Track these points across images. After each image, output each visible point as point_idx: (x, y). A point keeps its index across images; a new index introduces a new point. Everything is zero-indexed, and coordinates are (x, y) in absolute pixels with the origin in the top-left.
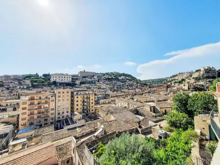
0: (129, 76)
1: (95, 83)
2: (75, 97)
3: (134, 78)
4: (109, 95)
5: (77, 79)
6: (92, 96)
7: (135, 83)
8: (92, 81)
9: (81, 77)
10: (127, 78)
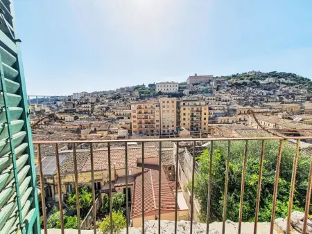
1: (211, 92)
2: (182, 109)
5: (185, 88)
6: (205, 109)
8: (207, 90)
9: (191, 85)
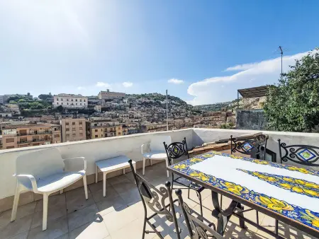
0: (176, 99)
1: (125, 109)
2: (93, 130)
3: (183, 102)
4: (145, 127)
5: (96, 103)
6: (119, 128)
7: (184, 110)
8: (120, 106)
9: (104, 101)
10: (173, 101)
